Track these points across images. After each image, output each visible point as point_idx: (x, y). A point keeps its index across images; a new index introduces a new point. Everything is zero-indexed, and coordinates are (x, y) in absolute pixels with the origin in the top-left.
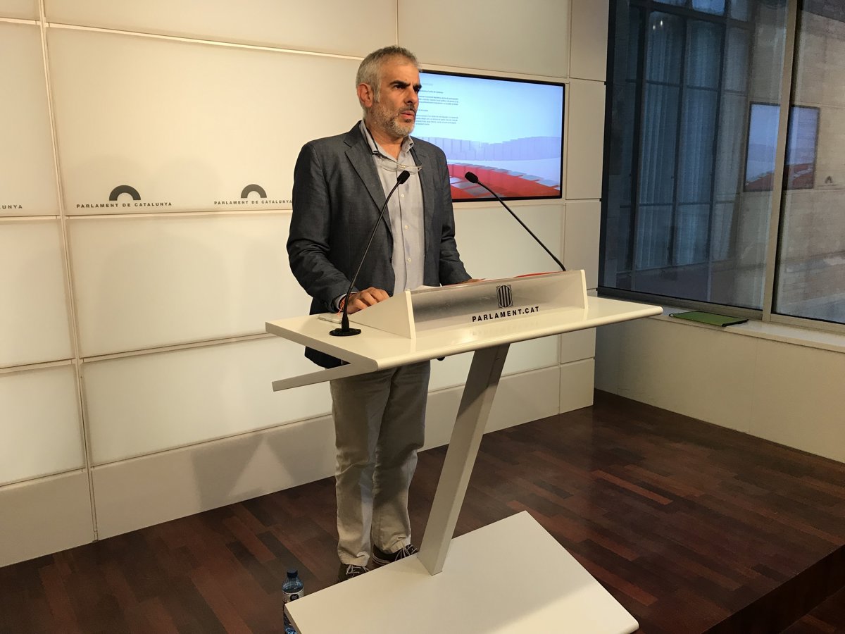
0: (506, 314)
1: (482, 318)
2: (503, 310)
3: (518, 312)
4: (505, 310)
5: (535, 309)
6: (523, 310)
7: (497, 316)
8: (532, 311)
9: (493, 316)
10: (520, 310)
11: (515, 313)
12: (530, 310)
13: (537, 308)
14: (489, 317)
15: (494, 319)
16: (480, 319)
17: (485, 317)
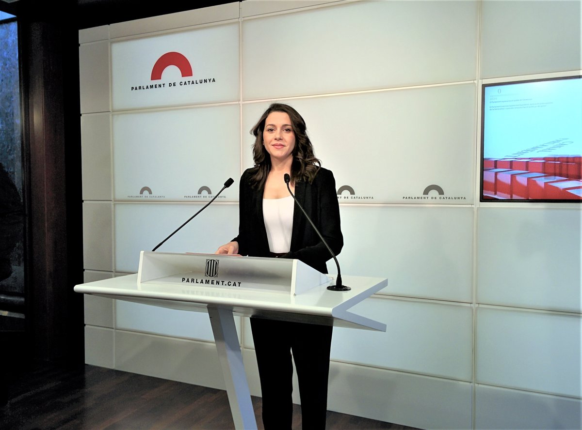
0: (210, 282)
1: (190, 280)
2: (208, 278)
3: (221, 283)
4: (211, 279)
5: (237, 284)
6: (226, 282)
7: (202, 282)
8: (235, 285)
9: (199, 281)
10: (223, 282)
11: (218, 283)
12: (232, 283)
13: (239, 283)
14: (195, 281)
15: (199, 284)
16: (188, 281)
17: (193, 280)
